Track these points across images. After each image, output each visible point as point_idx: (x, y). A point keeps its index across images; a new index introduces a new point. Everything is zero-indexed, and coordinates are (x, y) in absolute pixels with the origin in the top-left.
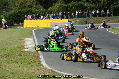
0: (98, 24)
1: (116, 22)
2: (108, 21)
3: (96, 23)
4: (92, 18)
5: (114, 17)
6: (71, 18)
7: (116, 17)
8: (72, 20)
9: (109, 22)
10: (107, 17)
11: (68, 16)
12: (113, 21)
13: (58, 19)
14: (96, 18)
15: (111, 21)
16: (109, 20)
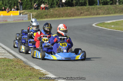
0: (65, 17)
1: (94, 15)
2: (81, 13)
3: (62, 17)
4: (57, 8)
5: (91, 7)
6: (24, 9)
7: (93, 6)
8: (26, 11)
9: (83, 15)
10: (79, 7)
11: (19, 6)
12: (88, 13)
13: (3, 10)
14: (61, 9)
15: (86, 13)
16: (82, 11)
